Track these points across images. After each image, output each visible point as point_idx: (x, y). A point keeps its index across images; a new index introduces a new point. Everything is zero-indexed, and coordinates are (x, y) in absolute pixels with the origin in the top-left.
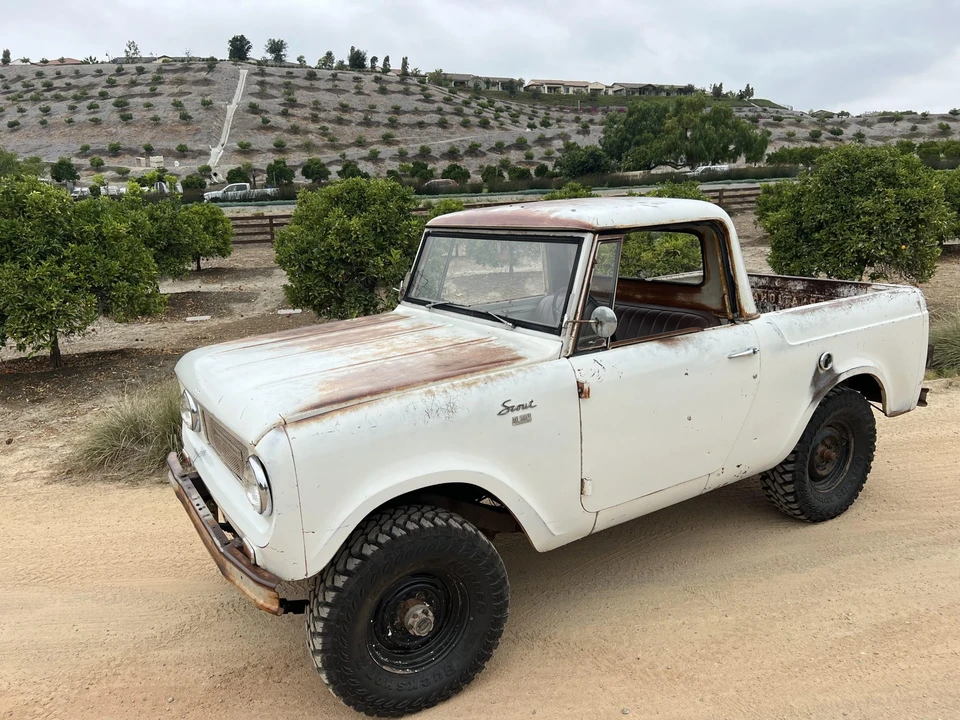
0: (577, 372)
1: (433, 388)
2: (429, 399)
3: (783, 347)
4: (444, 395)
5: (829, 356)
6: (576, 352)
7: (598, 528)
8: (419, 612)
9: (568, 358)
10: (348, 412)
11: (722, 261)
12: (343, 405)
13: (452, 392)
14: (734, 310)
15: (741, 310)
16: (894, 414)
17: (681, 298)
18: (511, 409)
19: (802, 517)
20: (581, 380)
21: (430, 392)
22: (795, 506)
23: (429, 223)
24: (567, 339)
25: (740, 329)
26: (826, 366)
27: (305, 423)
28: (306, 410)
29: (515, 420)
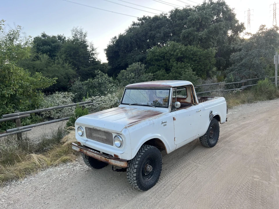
0: (173, 115)
1: (149, 119)
2: (150, 121)
3: (204, 110)
4: (152, 121)
5: (212, 111)
6: (171, 112)
7: (177, 148)
8: (149, 168)
11: (192, 93)
12: (135, 123)
14: (195, 103)
15: (196, 102)
16: (222, 123)
17: (182, 101)
18: (163, 123)
19: (209, 146)
20: (174, 117)
22: (207, 144)
23: (126, 87)
24: (169, 109)
25: (197, 106)
26: (211, 113)
27: (130, 127)
28: (129, 124)
29: (164, 125)
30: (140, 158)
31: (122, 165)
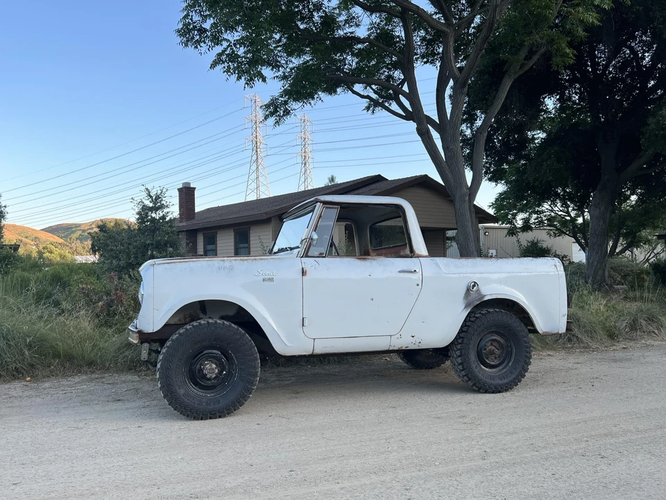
0: (303, 264)
2: (222, 263)
3: (440, 273)
4: (230, 263)
5: (475, 283)
9: (300, 258)
10: (182, 263)
12: (182, 260)
13: (234, 262)
14: (411, 252)
15: (414, 252)
18: (262, 274)
20: (304, 267)
21: (223, 260)
24: (302, 249)
29: (264, 280)
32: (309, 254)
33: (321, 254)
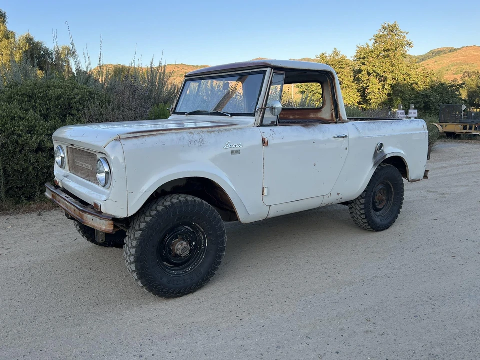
0: (263, 134)
1: (193, 132)
2: (191, 136)
3: (360, 138)
4: (198, 135)
5: (382, 144)
6: (262, 125)
9: (258, 127)
10: (151, 137)
11: (332, 93)
12: (149, 134)
13: (202, 134)
14: (337, 118)
15: (340, 117)
16: (413, 181)
17: (312, 116)
18: (230, 146)
19: (370, 228)
20: (264, 137)
21: (191, 133)
22: (365, 221)
24: (258, 118)
25: (340, 126)
26: (380, 149)
27: (130, 140)
28: (128, 134)
29: (232, 152)
30: (151, 216)
31: (104, 228)
32: (264, 123)
33: (273, 122)
